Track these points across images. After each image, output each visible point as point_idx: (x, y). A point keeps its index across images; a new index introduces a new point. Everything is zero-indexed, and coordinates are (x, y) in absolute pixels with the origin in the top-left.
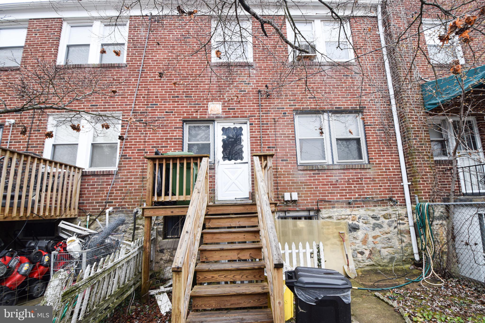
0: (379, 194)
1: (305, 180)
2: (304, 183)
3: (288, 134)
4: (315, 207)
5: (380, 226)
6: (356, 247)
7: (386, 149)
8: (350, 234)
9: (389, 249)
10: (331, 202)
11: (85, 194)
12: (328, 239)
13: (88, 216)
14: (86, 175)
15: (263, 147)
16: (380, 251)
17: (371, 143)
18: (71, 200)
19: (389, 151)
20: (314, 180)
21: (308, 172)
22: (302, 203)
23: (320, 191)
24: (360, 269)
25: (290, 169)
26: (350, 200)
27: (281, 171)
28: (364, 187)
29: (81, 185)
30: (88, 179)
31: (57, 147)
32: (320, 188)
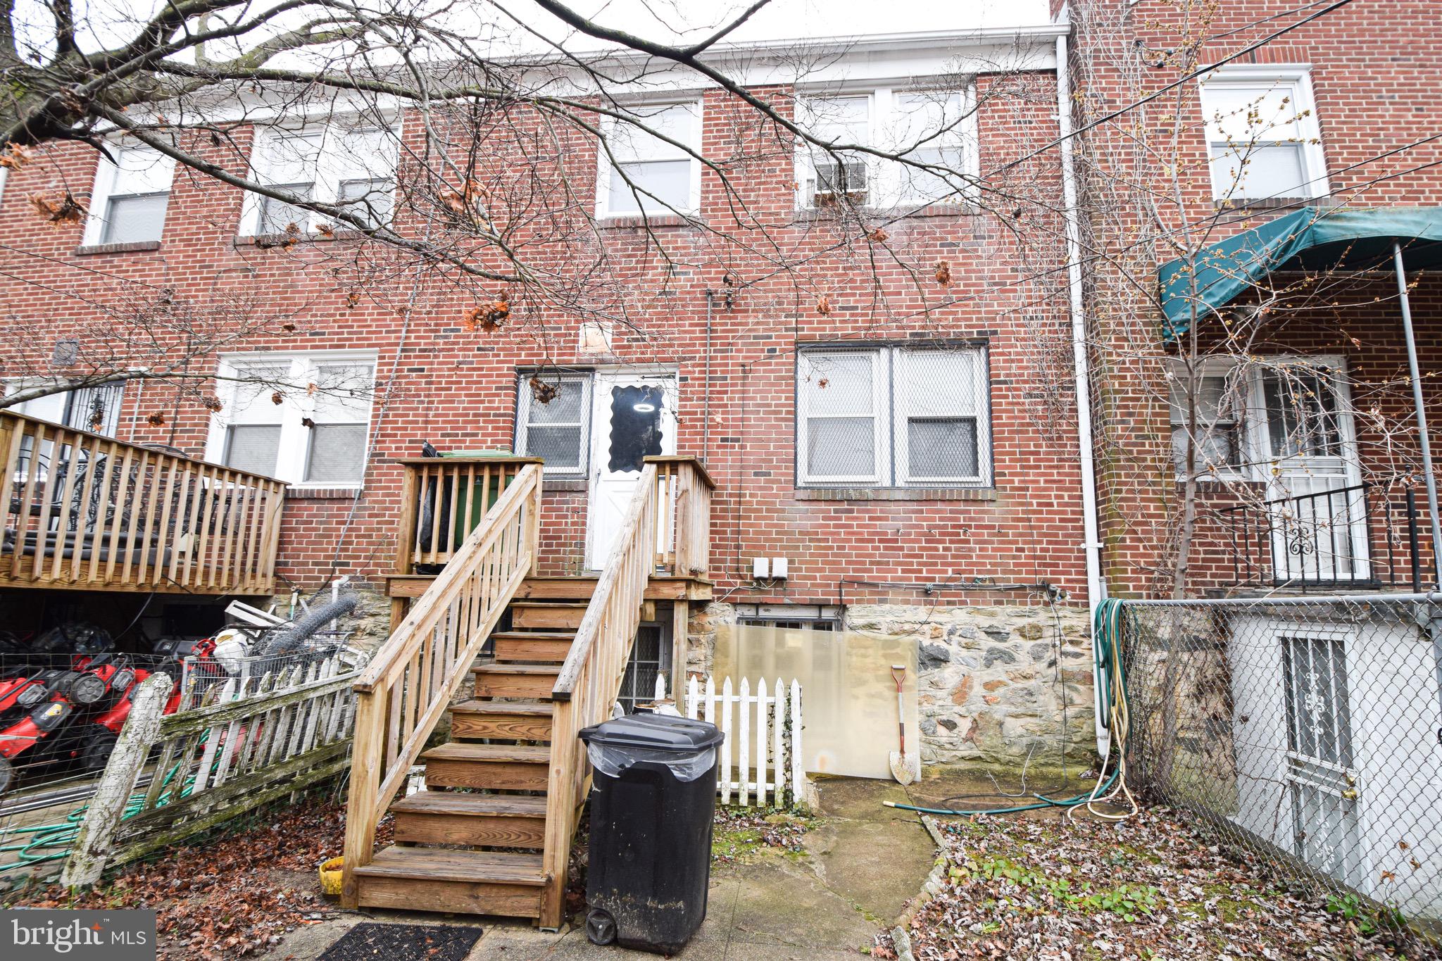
0: (1013, 572)
1: (812, 526)
2: (808, 533)
3: (776, 406)
4: (833, 599)
5: (1008, 658)
6: (936, 708)
7: (1044, 449)
8: (923, 672)
9: (1029, 719)
10: (876, 585)
11: (291, 543)
12: (861, 682)
13: (295, 594)
14: (295, 499)
15: (709, 440)
16: (1001, 724)
17: (1003, 432)
18: (256, 556)
19: (1055, 453)
20: (836, 526)
21: (823, 506)
22: (800, 585)
23: (849, 555)
24: (942, 766)
25: (776, 496)
26: (929, 584)
27: (751, 502)
28: (971, 550)
29: (283, 522)
30: (299, 509)
31: (238, 432)
32: (851, 548)
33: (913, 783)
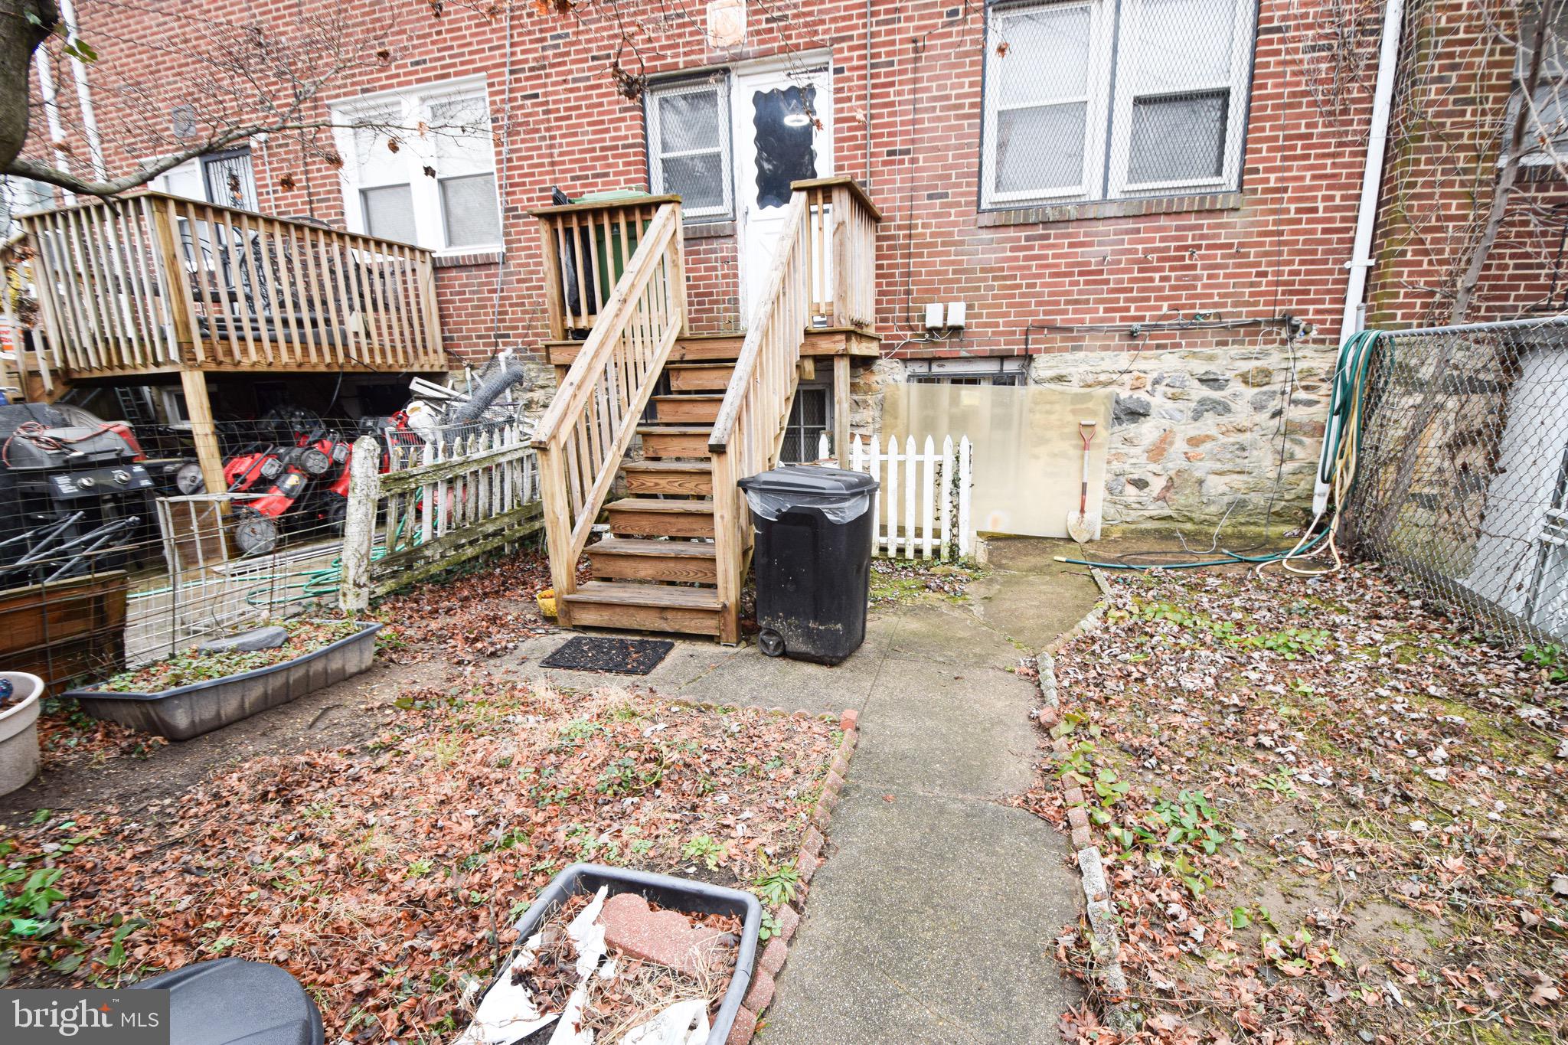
0: (1248, 304)
1: (998, 260)
2: (992, 270)
3: (958, 96)
4: (1017, 349)
5: (1222, 408)
6: (1127, 467)
7: (1320, 129)
8: (1117, 428)
9: (1235, 476)
10: (1070, 330)
11: (451, 316)
12: (1043, 441)
13: (468, 369)
14: (443, 269)
15: (872, 155)
16: (1201, 482)
17: (1264, 108)
18: (423, 332)
19: (1333, 135)
20: (1026, 258)
21: (1012, 233)
22: (980, 334)
23: (1041, 294)
24: (1126, 526)
25: (955, 224)
26: (1136, 325)
27: (923, 235)
28: (1196, 278)
29: (438, 295)
30: (450, 279)
31: (371, 195)
32: (1043, 285)
33: (1090, 541)
